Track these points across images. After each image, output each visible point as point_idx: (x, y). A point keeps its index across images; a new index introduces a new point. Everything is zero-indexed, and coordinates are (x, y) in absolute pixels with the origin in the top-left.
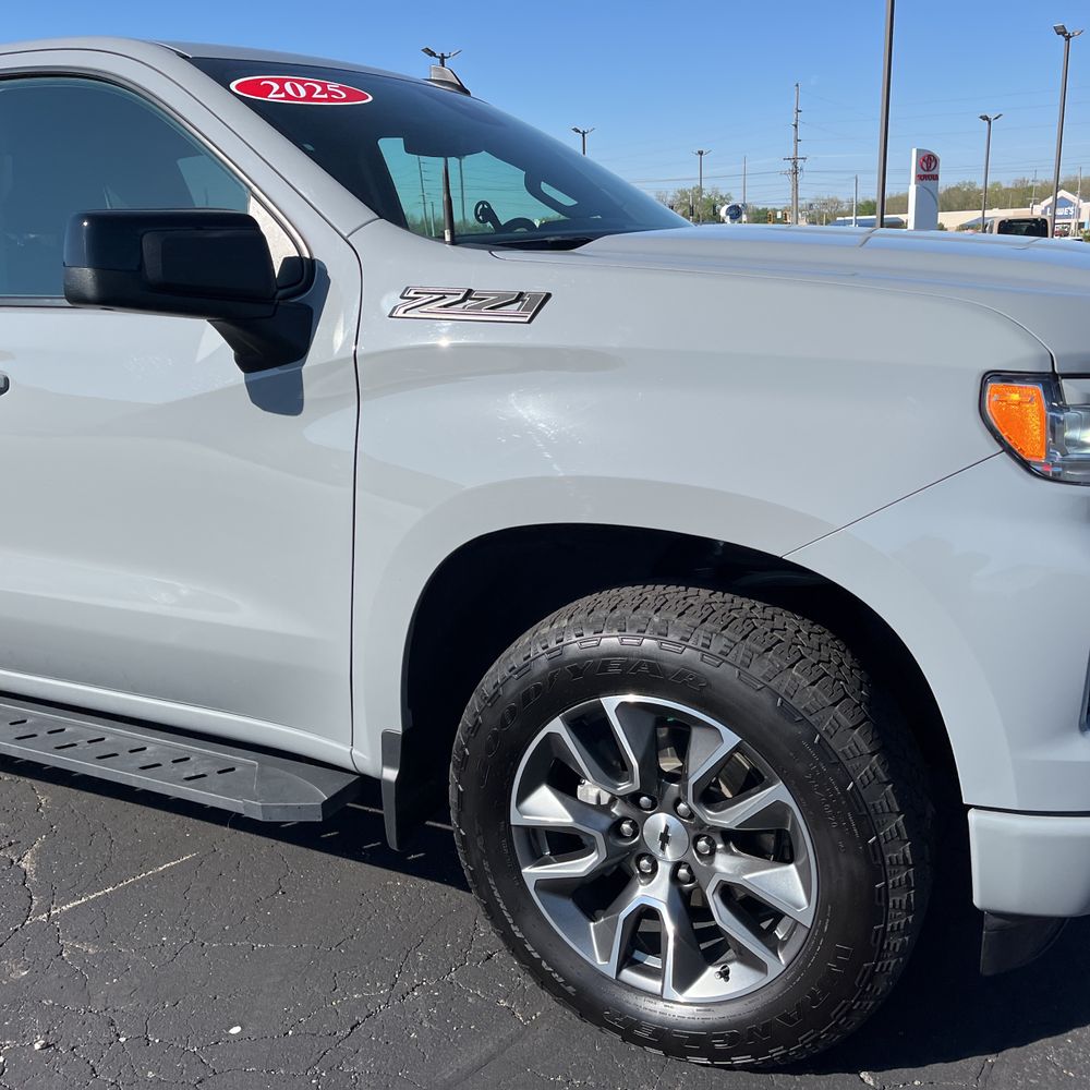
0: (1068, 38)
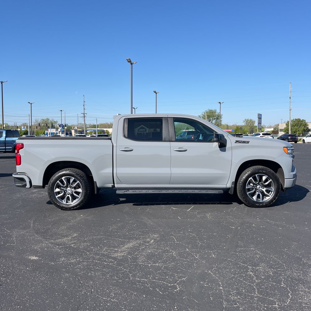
0: (156, 93)
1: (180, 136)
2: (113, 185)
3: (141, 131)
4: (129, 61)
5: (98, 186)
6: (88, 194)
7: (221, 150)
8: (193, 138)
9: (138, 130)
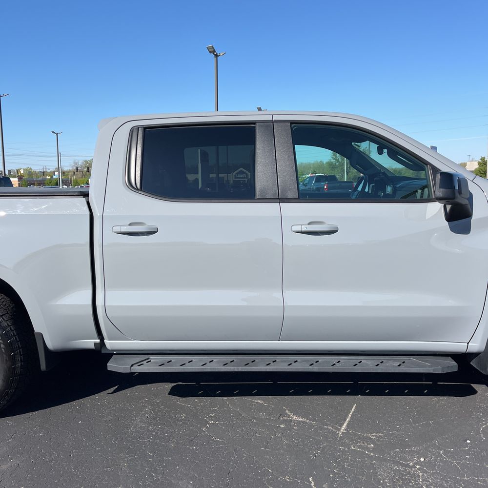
1: (304, 185)
2: (98, 341)
3: (240, 178)
4: (212, 51)
5: (50, 345)
6: (18, 371)
7: (454, 230)
8: (325, 187)
9: (235, 176)
